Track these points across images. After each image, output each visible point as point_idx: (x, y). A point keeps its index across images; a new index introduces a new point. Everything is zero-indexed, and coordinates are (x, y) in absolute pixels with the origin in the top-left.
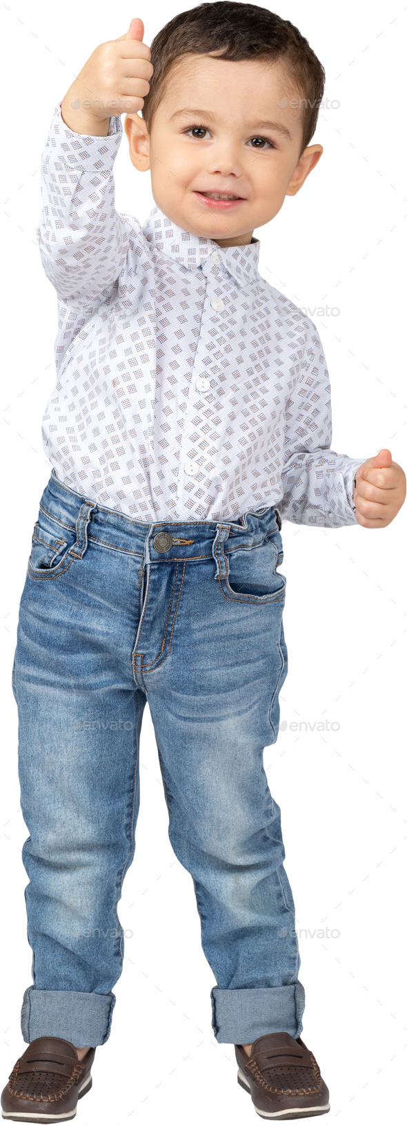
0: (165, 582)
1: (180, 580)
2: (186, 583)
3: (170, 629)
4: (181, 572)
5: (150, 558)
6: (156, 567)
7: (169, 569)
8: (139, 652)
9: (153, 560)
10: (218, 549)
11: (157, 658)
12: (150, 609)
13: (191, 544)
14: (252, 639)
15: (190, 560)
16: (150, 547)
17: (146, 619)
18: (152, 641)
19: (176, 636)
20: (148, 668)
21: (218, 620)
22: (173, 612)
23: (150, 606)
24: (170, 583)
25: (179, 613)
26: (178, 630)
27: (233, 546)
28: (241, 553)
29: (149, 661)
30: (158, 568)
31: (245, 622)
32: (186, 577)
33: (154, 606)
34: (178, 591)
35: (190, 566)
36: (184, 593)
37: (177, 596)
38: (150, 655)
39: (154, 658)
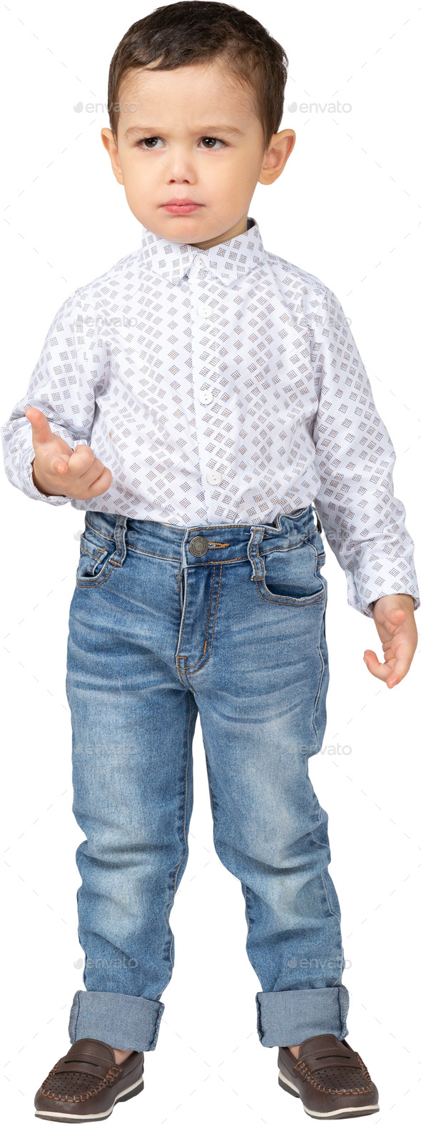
0: (202, 585)
1: (218, 583)
2: (223, 586)
3: (210, 631)
4: (218, 575)
5: (187, 562)
6: (193, 571)
7: (206, 573)
8: (182, 654)
9: (190, 564)
10: (252, 551)
11: (200, 659)
12: (190, 612)
13: (226, 548)
14: (291, 641)
15: (226, 562)
16: (186, 552)
17: (187, 622)
18: (194, 644)
19: (217, 639)
20: (191, 670)
21: (257, 622)
22: (213, 615)
23: (189, 609)
24: (207, 586)
25: (218, 615)
26: (219, 632)
27: (268, 548)
28: (276, 554)
29: (192, 664)
30: (195, 572)
31: (284, 624)
32: (223, 580)
33: (193, 609)
34: (216, 593)
35: (227, 568)
36: (222, 595)
37: (215, 599)
38: (193, 657)
39: (196, 661)
